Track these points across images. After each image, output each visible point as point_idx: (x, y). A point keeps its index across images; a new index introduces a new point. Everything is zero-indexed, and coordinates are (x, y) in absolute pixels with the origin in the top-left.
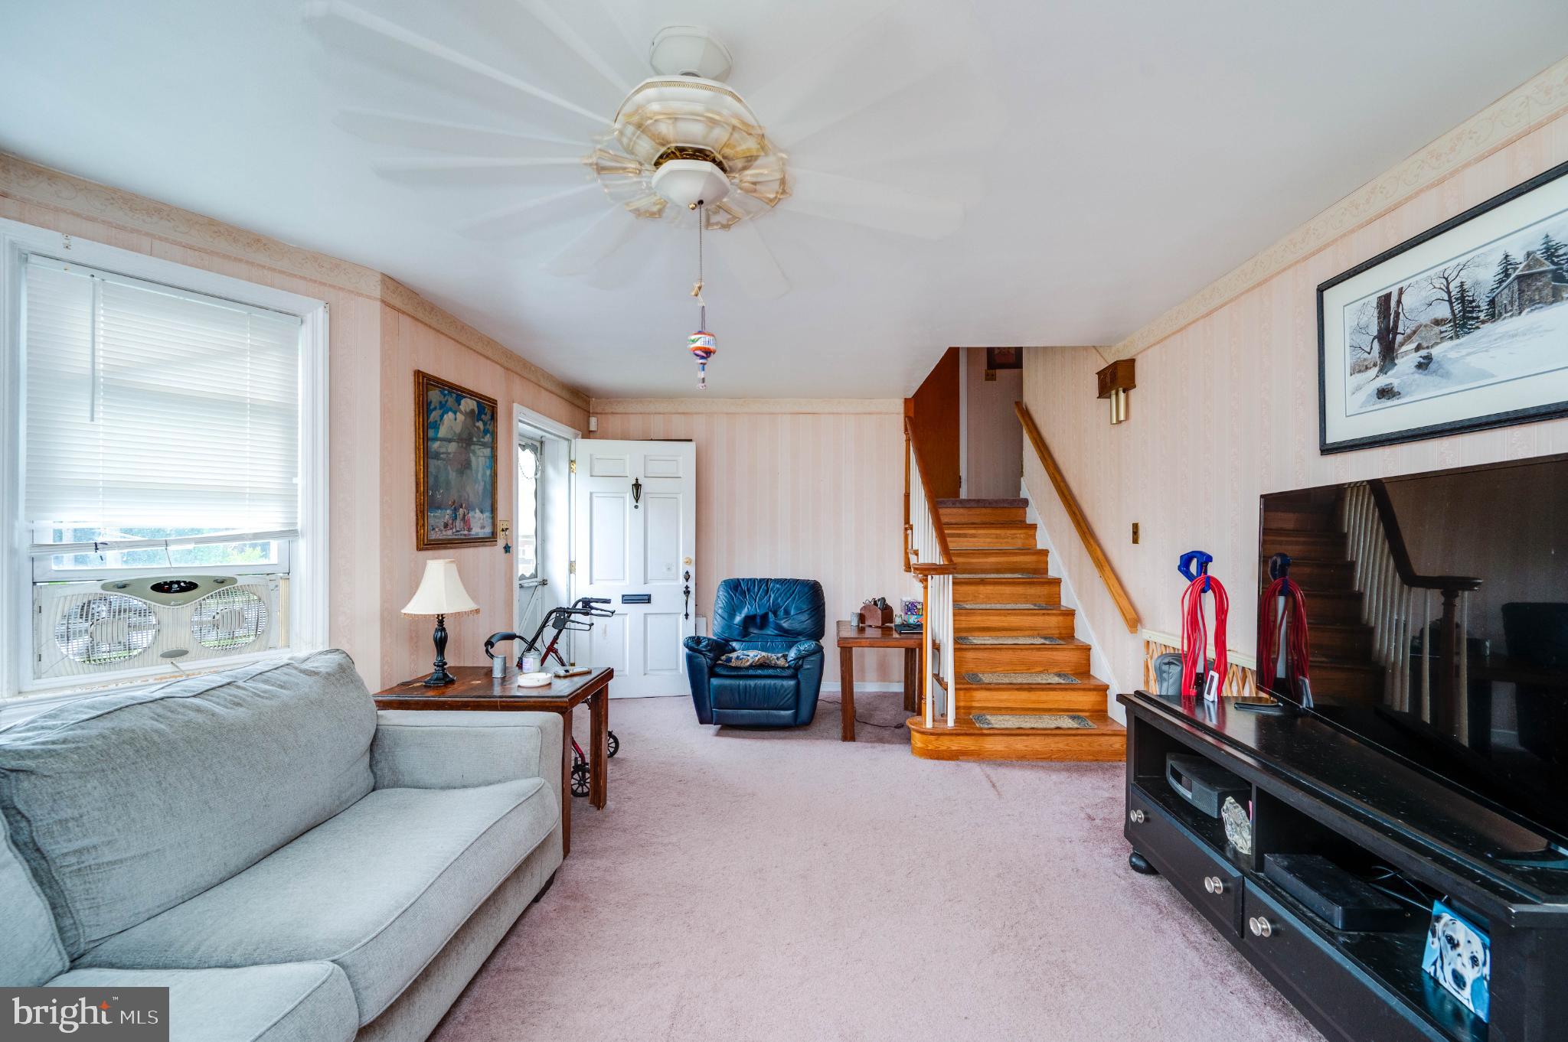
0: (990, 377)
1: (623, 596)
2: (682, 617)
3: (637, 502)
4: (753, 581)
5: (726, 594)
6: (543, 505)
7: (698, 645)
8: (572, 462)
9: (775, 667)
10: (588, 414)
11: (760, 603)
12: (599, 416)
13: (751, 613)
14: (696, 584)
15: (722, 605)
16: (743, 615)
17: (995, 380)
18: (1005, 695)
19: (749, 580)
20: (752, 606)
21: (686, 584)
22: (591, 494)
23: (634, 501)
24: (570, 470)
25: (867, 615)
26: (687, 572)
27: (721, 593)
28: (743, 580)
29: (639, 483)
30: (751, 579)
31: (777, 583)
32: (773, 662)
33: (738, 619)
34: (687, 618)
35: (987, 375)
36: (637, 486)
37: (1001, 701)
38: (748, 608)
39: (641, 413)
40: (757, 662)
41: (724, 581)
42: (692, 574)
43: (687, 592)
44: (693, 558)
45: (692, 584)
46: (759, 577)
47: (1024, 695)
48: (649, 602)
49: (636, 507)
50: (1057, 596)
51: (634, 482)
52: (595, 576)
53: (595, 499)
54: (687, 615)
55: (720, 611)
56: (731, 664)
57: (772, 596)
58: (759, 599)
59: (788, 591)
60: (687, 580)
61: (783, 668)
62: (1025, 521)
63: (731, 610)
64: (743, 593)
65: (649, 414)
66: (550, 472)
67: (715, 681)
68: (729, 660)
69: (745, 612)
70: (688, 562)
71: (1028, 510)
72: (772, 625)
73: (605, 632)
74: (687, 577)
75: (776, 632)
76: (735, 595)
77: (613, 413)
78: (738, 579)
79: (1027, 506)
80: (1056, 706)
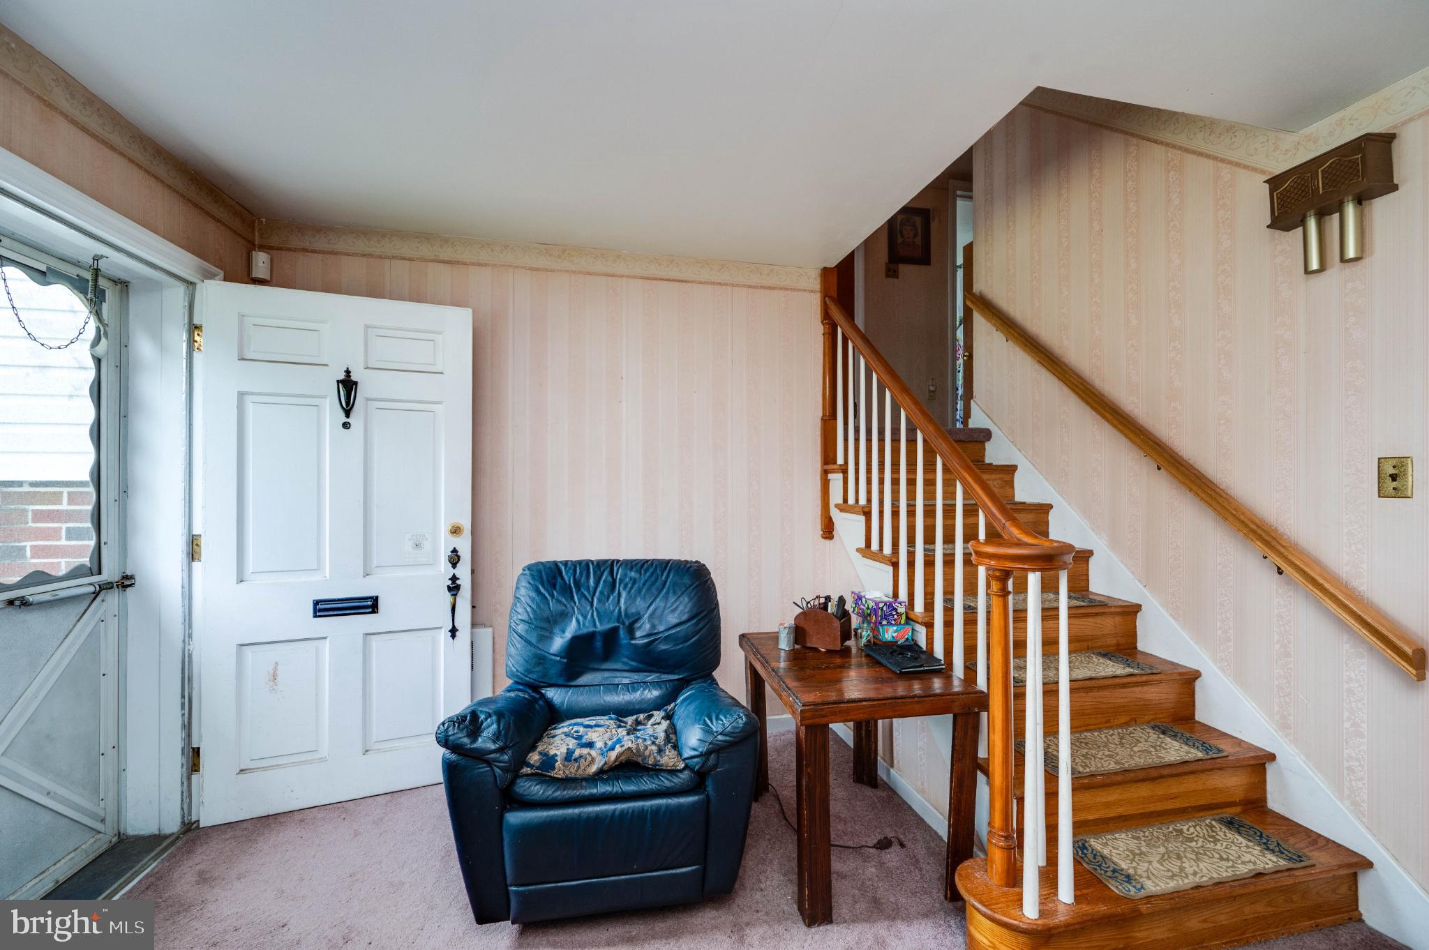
0: (892, 272)
1: (316, 603)
2: (444, 635)
3: (348, 414)
4: (585, 566)
5: (533, 594)
6: (123, 416)
7: (474, 740)
8: (194, 328)
9: (656, 770)
10: (251, 246)
11: (602, 610)
12: (275, 252)
13: (584, 631)
14: (473, 572)
15: (525, 617)
16: (569, 635)
17: (897, 277)
18: (1113, 795)
19: (576, 564)
20: (585, 617)
21: (451, 572)
22: (241, 395)
23: (342, 414)
24: (191, 342)
25: (809, 627)
26: (455, 551)
27: (523, 591)
28: (566, 563)
29: (354, 378)
30: (580, 562)
31: (631, 569)
32: (651, 761)
33: (558, 643)
34: (453, 636)
35: (888, 270)
36: (348, 385)
37: (1107, 805)
38: (578, 620)
39: (364, 255)
40: (616, 761)
41: (529, 568)
42: (465, 554)
43: (454, 588)
44: (466, 524)
45: (464, 572)
46: (595, 556)
47: (1143, 791)
48: (373, 612)
49: (346, 426)
50: (1085, 577)
51: (342, 376)
52: (250, 566)
53: (250, 409)
54: (453, 632)
55: (521, 628)
56: (553, 774)
57: (624, 594)
58: (600, 600)
59: (653, 584)
60: (454, 565)
61: (674, 772)
62: (984, 461)
63: (545, 623)
64: (567, 591)
65: (381, 257)
66: (143, 347)
67: (515, 818)
68: (549, 762)
69: (571, 629)
70: (456, 531)
71: (988, 445)
72: (625, 652)
73: (275, 677)
74: (454, 559)
75: (634, 663)
76: (552, 596)
77: (305, 250)
78: (555, 563)
79: (989, 440)
80: (1193, 802)
